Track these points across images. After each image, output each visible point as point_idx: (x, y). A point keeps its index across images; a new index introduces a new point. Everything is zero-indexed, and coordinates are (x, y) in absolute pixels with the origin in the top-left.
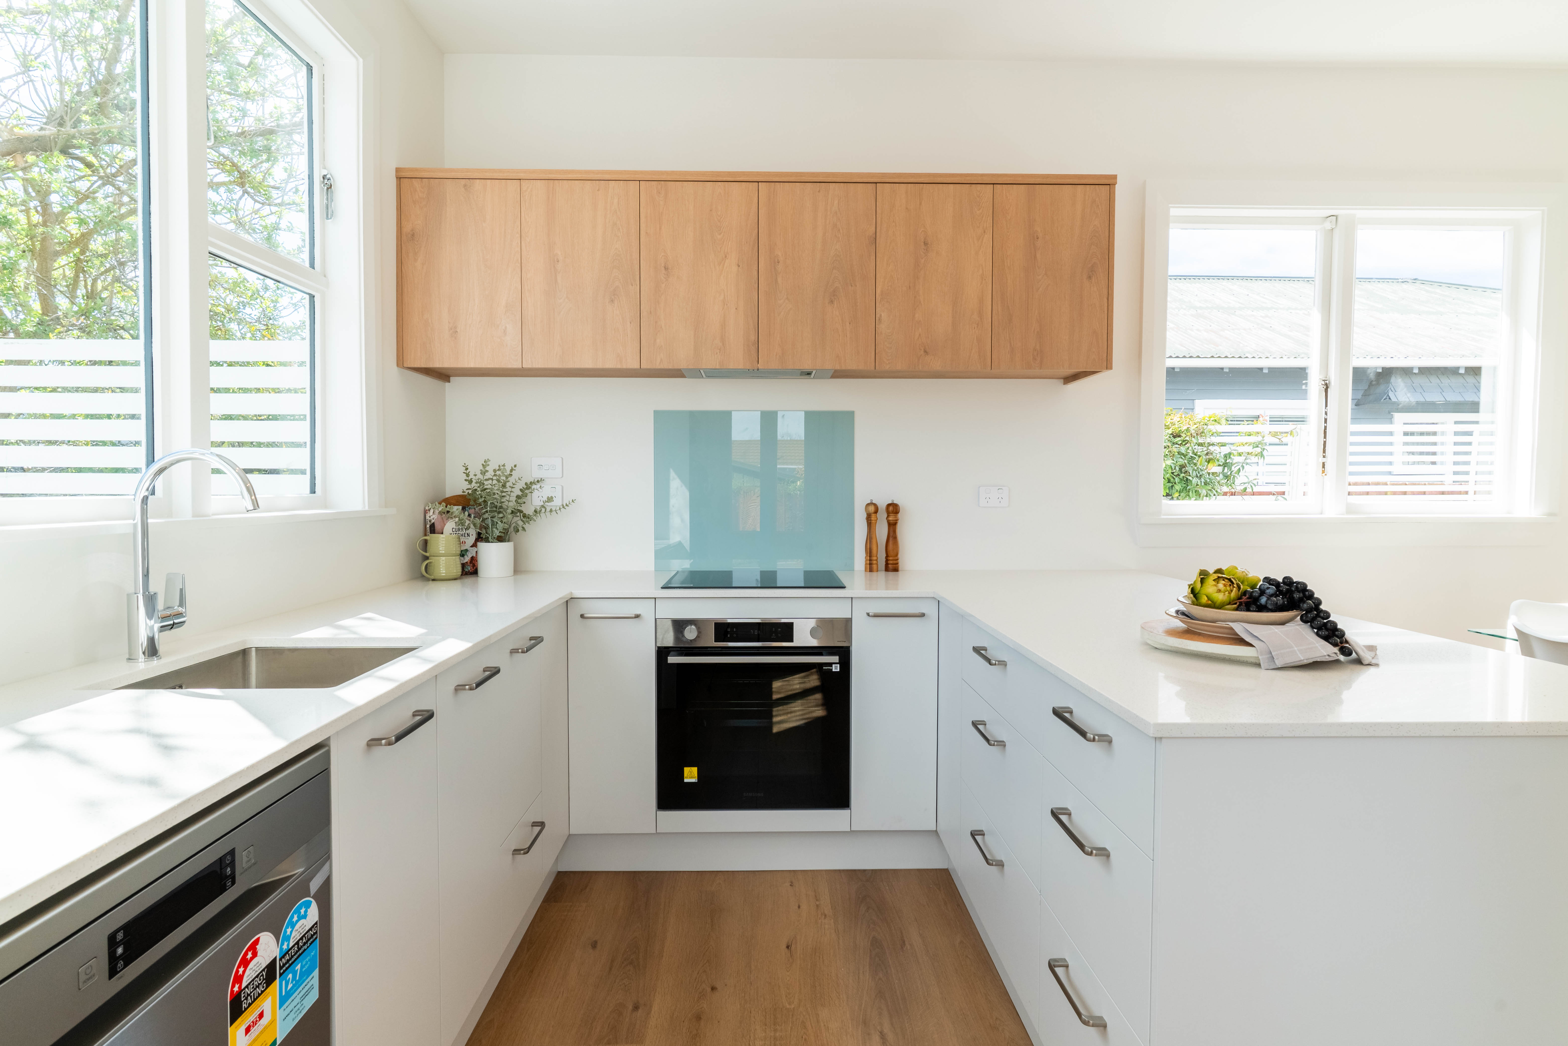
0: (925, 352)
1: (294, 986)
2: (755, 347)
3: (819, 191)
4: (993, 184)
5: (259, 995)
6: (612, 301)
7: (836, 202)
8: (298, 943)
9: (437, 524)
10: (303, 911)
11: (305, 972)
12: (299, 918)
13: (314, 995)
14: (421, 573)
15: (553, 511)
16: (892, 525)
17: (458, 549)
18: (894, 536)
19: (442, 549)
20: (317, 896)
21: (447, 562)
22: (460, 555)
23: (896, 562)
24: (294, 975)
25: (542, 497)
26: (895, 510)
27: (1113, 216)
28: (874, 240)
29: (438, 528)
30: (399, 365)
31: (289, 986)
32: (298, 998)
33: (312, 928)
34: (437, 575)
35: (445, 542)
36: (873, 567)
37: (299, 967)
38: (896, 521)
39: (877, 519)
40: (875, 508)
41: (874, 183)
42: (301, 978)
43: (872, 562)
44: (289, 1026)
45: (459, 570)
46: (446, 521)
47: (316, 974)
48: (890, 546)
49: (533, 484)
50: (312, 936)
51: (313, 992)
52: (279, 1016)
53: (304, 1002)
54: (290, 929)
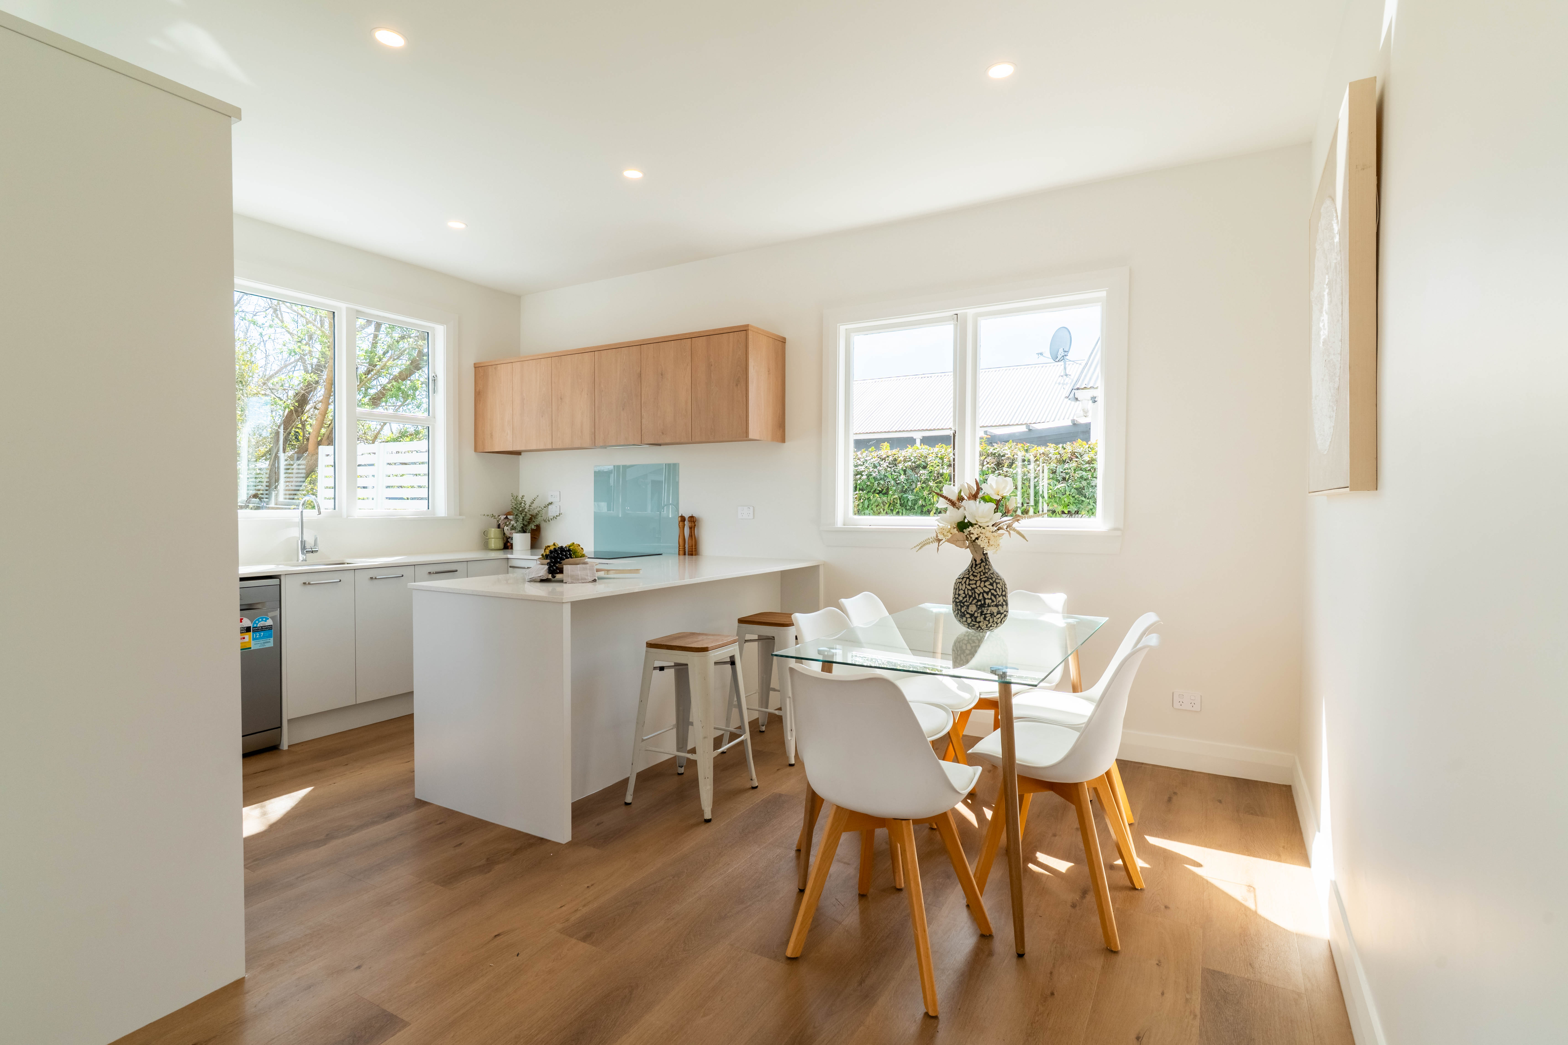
0: (663, 433)
2: (594, 432)
4: (691, 338)
6: (542, 416)
7: (625, 357)
8: (262, 627)
9: (501, 524)
10: (264, 619)
11: (266, 636)
12: (262, 620)
13: (271, 644)
14: (486, 546)
15: (556, 518)
16: (691, 528)
17: (500, 536)
18: (691, 535)
19: (492, 536)
20: (272, 618)
21: (495, 541)
22: (503, 539)
23: (694, 550)
24: (260, 635)
25: (552, 511)
26: (693, 519)
27: (748, 348)
28: (640, 375)
29: (502, 526)
30: (476, 450)
31: (257, 637)
32: (262, 642)
33: (269, 626)
34: (490, 548)
35: (494, 532)
36: (681, 552)
37: (262, 633)
38: (695, 526)
39: (685, 525)
40: (683, 519)
41: (641, 344)
42: (264, 637)
43: (681, 550)
44: (257, 647)
45: (501, 545)
46: (506, 523)
47: (272, 640)
48: (690, 541)
49: (548, 505)
50: (269, 628)
51: (270, 643)
52: (252, 642)
53: (265, 644)
54: (257, 622)
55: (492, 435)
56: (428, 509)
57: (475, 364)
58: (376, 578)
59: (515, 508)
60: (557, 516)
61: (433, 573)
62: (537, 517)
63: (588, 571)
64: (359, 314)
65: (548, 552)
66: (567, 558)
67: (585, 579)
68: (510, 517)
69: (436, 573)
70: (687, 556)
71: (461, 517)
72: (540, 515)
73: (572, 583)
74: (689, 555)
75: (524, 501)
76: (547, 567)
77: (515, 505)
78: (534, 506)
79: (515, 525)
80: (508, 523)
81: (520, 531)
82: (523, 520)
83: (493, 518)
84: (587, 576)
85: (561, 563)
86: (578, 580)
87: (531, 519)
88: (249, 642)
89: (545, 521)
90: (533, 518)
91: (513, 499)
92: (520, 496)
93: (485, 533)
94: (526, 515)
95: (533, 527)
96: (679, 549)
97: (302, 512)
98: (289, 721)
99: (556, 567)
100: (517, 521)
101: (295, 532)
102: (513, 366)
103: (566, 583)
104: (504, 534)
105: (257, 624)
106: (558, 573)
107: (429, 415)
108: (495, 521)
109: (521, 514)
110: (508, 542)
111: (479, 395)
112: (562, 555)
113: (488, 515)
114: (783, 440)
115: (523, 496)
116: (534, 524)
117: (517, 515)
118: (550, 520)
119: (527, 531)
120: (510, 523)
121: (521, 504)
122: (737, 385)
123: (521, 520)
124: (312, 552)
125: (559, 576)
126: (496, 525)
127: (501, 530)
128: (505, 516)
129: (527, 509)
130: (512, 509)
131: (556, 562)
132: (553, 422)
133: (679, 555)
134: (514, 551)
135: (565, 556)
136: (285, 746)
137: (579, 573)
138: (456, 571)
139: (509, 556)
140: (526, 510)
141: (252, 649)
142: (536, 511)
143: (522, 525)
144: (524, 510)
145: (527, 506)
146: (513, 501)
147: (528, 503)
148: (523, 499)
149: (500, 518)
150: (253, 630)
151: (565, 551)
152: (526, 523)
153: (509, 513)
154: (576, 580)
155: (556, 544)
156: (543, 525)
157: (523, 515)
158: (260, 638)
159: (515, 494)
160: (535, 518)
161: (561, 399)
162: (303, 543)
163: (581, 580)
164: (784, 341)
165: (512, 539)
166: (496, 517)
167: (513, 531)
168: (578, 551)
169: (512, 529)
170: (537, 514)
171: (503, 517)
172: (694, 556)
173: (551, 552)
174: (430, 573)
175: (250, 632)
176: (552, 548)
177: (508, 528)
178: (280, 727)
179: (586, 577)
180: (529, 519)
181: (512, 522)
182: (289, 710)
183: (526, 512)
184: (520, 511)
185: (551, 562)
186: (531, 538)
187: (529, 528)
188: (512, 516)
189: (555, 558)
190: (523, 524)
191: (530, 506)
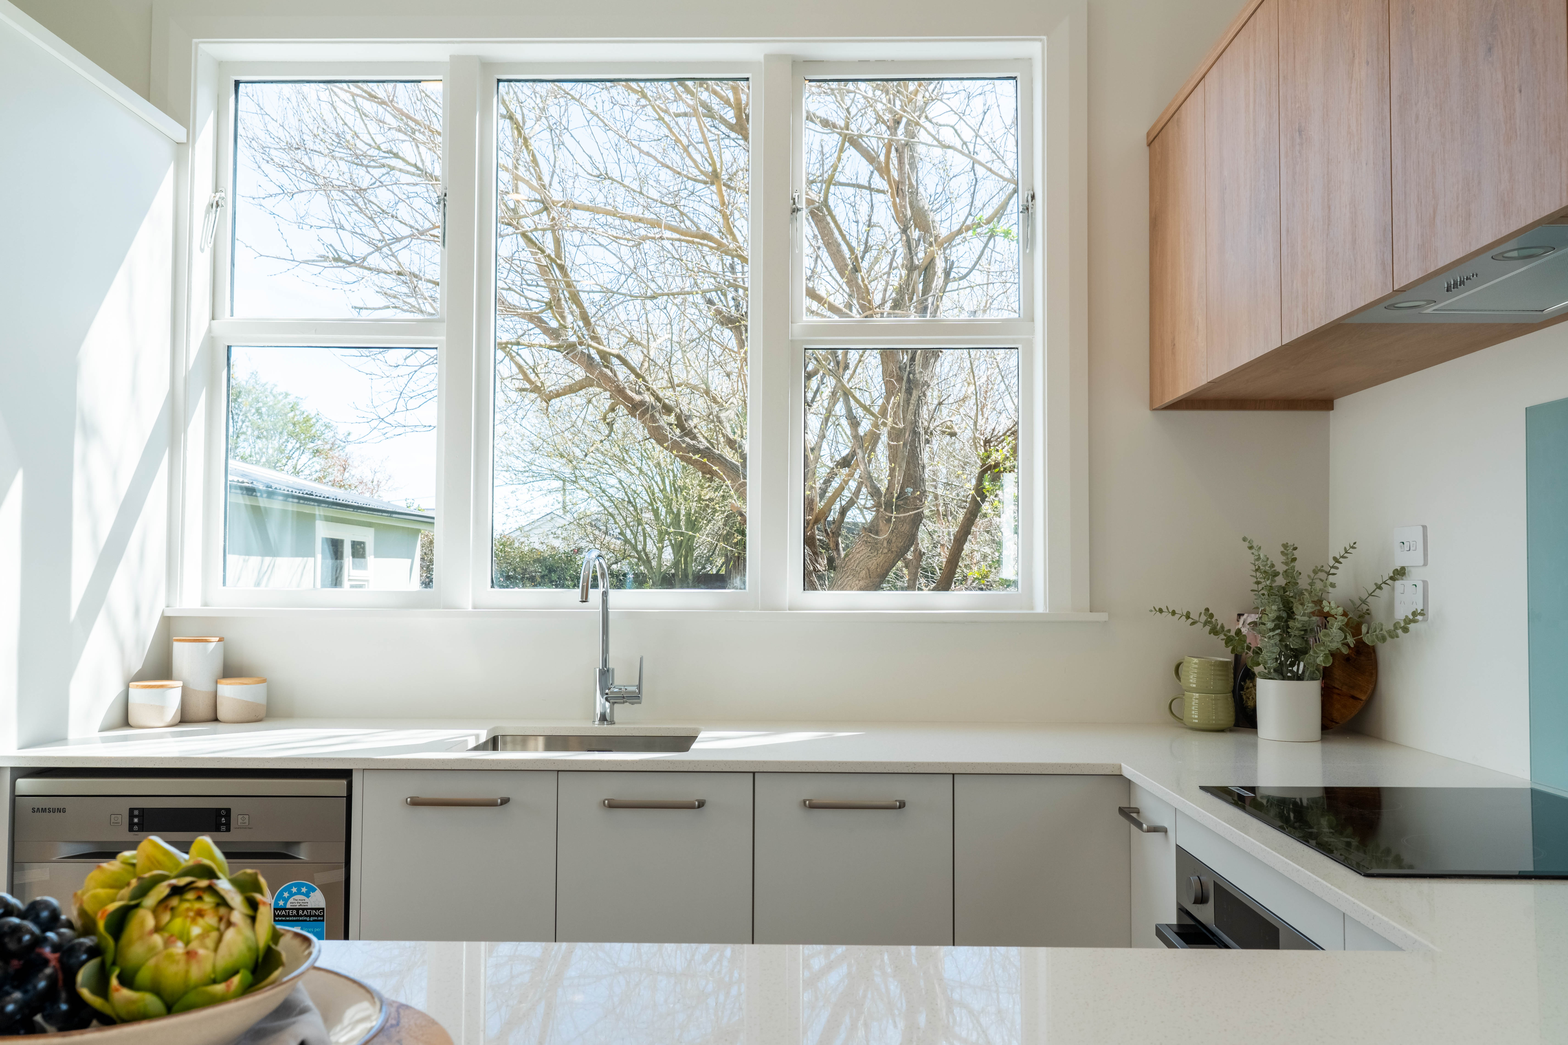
14: (1173, 717)
20: (324, 891)
22: (1228, 694)
25: (1404, 599)
35: (1197, 670)
45: (1221, 716)
54: (286, 895)
55: (1173, 346)
57: (1147, 136)
60: (1418, 616)
69: (828, 807)
93: (1179, 671)
102: (1207, 89)
107: (1017, 315)
110: (1240, 704)
111: (1156, 227)
119: (1314, 674)
124: (625, 699)
134: (1258, 742)
138: (904, 806)
162: (604, 676)
165: (1255, 698)
174: (807, 804)
186: (1328, 695)
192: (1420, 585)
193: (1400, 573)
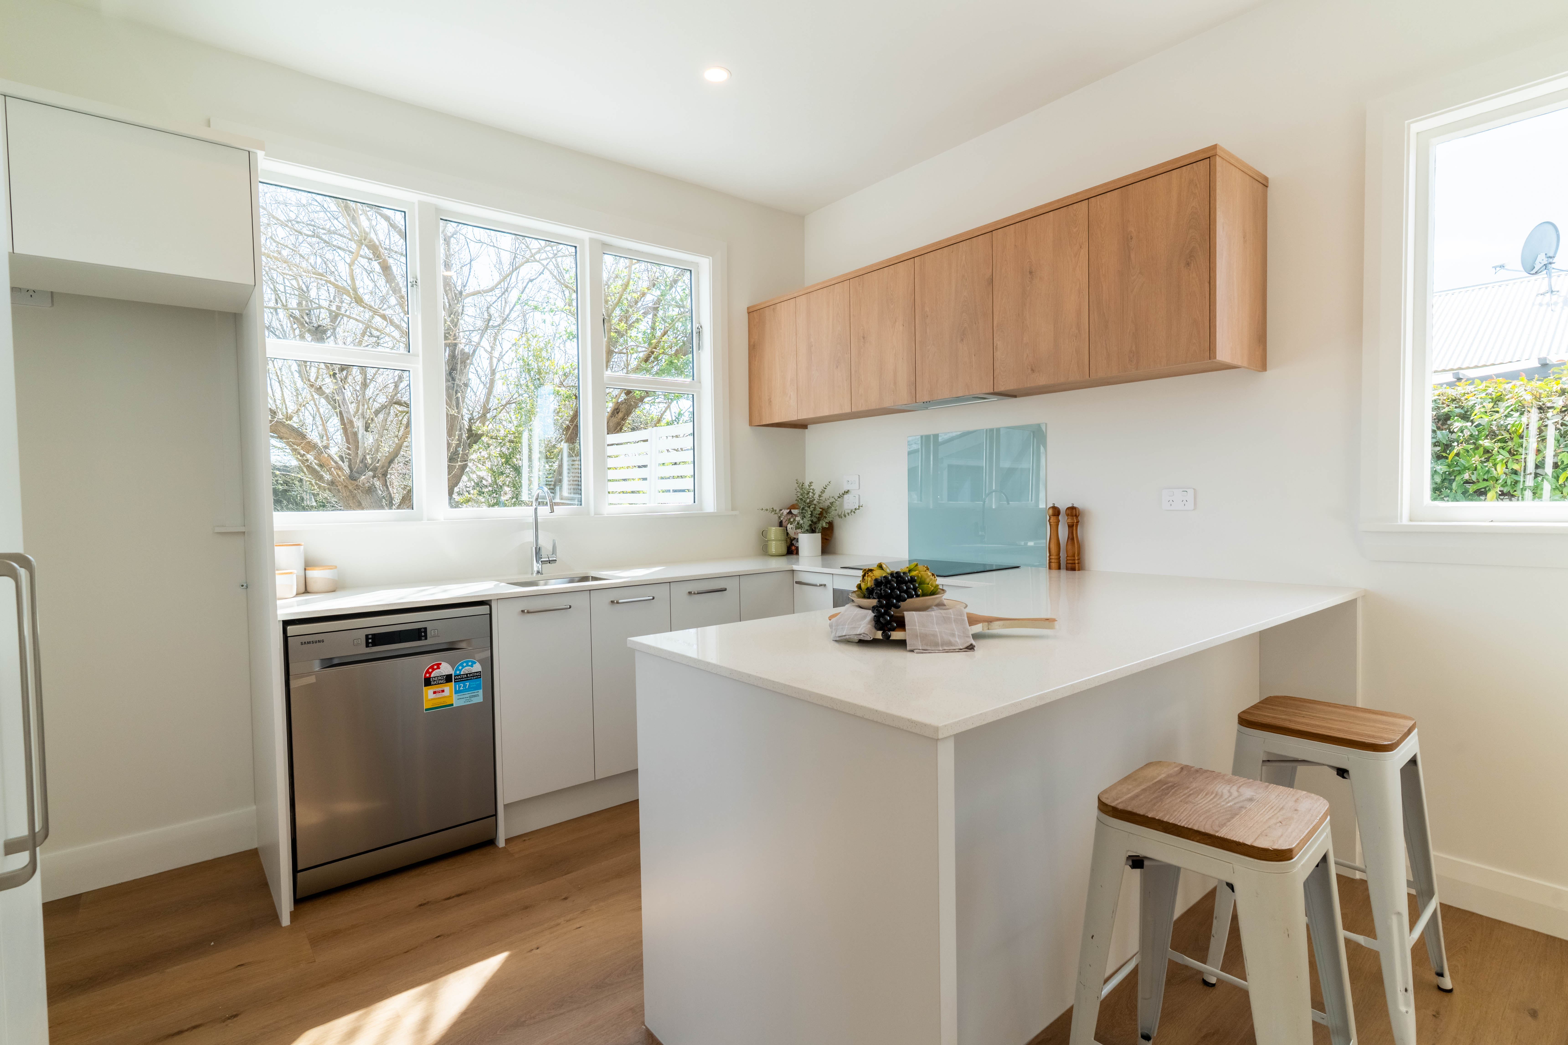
0: (1033, 370)
1: (464, 690)
2: (914, 385)
3: (952, 252)
4: (1088, 199)
5: (441, 683)
6: (837, 367)
7: (964, 257)
8: (467, 674)
9: (784, 521)
10: (470, 664)
11: (472, 688)
12: (468, 665)
13: (479, 699)
14: (764, 551)
15: (854, 512)
16: (1071, 527)
17: (783, 537)
18: (1072, 538)
19: (773, 537)
20: (480, 662)
21: (776, 545)
22: (787, 541)
23: (1076, 562)
24: (465, 686)
25: (849, 503)
26: (1074, 513)
27: (1215, 190)
28: (991, 281)
29: (784, 524)
30: (751, 424)
31: (461, 689)
32: (468, 696)
33: (476, 672)
34: (770, 553)
35: (774, 532)
36: (1054, 565)
37: (468, 684)
38: (1078, 522)
39: (1059, 521)
40: (1056, 511)
41: (990, 231)
42: (470, 689)
43: (1053, 561)
44: (462, 703)
45: (784, 550)
46: (790, 519)
47: (481, 692)
48: (1070, 547)
49: (843, 494)
50: (477, 676)
51: (479, 697)
52: (455, 696)
53: (472, 699)
54: (460, 668)
55: (770, 401)
56: (694, 502)
57: (748, 308)
58: (618, 603)
59: (801, 499)
60: (856, 509)
61: (694, 594)
62: (830, 510)
63: (954, 626)
64: (606, 247)
65: (869, 583)
66: (911, 596)
67: (950, 643)
68: (795, 512)
69: (698, 593)
70: (1063, 572)
71: (734, 513)
72: (833, 508)
73: (925, 651)
74: (1067, 569)
75: (813, 489)
76: (870, 615)
77: (802, 495)
78: (825, 496)
79: (801, 522)
80: (792, 520)
81: (807, 530)
82: (812, 515)
83: (773, 513)
84: (953, 635)
85: (898, 607)
86: (937, 645)
87: (821, 513)
88: (450, 696)
89: (840, 516)
90: (824, 512)
91: (798, 486)
92: (807, 484)
93: (764, 534)
94: (815, 509)
95: (824, 525)
96: (1050, 559)
97: (536, 509)
98: (506, 806)
99: (891, 616)
100: (803, 517)
101: (529, 536)
102: (797, 303)
103: (912, 651)
104: (788, 534)
105: (460, 670)
106: (894, 629)
107: (693, 380)
108: (776, 517)
109: (809, 507)
110: (792, 544)
111: (754, 349)
112: (901, 591)
113: (767, 510)
114: (1264, 367)
115: (810, 483)
116: (826, 521)
117: (803, 509)
118: (847, 515)
119: (817, 531)
120: (794, 520)
121: (808, 493)
122: (1188, 264)
123: (810, 516)
124: (550, 562)
125: (896, 635)
126: (777, 522)
127: (784, 530)
128: (789, 510)
129: (816, 500)
130: (796, 500)
131: (889, 606)
132: (853, 372)
133: (1050, 568)
134: (800, 558)
135: (906, 592)
136: (501, 843)
137: (936, 629)
138: (725, 590)
139: (795, 567)
140: (815, 502)
141: (454, 706)
142: (827, 503)
143: (810, 522)
144: (812, 501)
145: (816, 496)
146: (798, 490)
147: (817, 493)
148: (811, 487)
149: (783, 513)
150: (455, 679)
151: (906, 583)
152: (815, 520)
153: (793, 507)
154: (932, 645)
155: (884, 566)
156: (837, 522)
157: (812, 509)
158: (465, 690)
159: (800, 481)
160: (826, 512)
161: (864, 338)
162: (538, 551)
163: (942, 645)
164: (1266, 184)
165: (798, 542)
166: (778, 511)
167: (799, 531)
168: (928, 580)
169: (797, 528)
170: (829, 507)
171: (785, 512)
172: (1077, 572)
173: (878, 583)
174: (690, 593)
175: (452, 681)
176: (878, 574)
177: (792, 526)
178: (495, 815)
179: (952, 639)
180: (819, 514)
181: (798, 519)
182: (507, 793)
183: (815, 505)
184: (808, 504)
185: (882, 606)
186: (822, 538)
187: (820, 526)
188: (797, 510)
189: (888, 597)
190: (812, 521)
191: (820, 496)
192: (857, 497)
193: (847, 492)
